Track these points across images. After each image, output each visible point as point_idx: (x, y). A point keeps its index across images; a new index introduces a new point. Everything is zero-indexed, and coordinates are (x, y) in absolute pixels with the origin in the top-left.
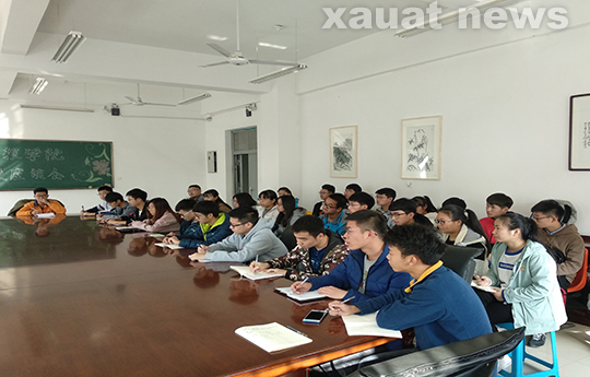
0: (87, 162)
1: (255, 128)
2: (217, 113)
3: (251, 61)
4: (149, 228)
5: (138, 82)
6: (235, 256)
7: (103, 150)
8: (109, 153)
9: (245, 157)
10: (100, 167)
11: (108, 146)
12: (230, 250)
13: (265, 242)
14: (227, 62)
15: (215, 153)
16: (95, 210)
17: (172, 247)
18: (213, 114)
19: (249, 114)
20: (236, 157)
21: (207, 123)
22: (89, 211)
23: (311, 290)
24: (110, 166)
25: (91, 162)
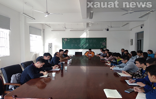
0: (101, 43)
1: (143, 32)
2: (133, 28)
3: (135, 12)
4: (107, 59)
5: (111, 22)
6: (121, 69)
7: (104, 39)
8: (106, 41)
9: (141, 40)
10: (104, 44)
11: (106, 39)
12: (120, 67)
13: (131, 66)
14: (128, 13)
15: (132, 40)
16: (100, 54)
17: (109, 65)
18: (132, 28)
19: (142, 27)
20: (138, 41)
21: (131, 31)
22: (98, 54)
23: (135, 82)
24: (106, 43)
25: (102, 43)
